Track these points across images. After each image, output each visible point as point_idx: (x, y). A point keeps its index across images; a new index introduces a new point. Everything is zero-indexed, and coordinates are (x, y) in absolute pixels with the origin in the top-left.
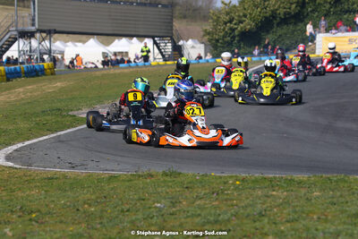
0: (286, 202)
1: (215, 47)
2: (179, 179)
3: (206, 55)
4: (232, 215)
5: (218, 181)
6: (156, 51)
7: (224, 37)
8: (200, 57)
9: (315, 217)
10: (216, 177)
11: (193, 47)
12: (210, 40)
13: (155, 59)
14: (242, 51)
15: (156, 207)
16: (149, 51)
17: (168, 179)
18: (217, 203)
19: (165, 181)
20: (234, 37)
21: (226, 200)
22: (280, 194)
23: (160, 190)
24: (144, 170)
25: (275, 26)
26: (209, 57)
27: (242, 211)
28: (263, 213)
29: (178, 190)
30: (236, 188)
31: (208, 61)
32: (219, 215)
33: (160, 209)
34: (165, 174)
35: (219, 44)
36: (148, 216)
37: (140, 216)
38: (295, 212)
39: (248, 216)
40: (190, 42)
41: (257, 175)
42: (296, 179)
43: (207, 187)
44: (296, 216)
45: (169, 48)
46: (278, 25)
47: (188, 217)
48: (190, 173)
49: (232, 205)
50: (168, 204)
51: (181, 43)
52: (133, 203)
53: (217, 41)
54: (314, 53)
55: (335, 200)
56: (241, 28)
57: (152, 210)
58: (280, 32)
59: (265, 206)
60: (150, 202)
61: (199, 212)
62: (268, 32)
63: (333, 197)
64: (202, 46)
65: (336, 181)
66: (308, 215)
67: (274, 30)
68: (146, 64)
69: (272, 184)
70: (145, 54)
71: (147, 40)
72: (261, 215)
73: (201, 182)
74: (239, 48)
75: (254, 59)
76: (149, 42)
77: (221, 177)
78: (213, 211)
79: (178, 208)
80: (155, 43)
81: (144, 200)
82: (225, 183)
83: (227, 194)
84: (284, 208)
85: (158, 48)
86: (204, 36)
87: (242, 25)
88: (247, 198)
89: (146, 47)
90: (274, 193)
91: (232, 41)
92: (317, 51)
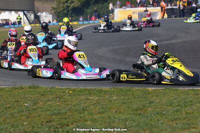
0: (98, 103)
1: (58, 16)
2: (37, 90)
3: (53, 21)
4: (67, 110)
5: (60, 91)
6: (25, 18)
7: (63, 10)
8: (50, 22)
9: (114, 111)
10: (59, 89)
11: (46, 16)
12: (55, 13)
13: (24, 23)
14: (73, 18)
15: (25, 106)
16: (21, 19)
17: (32, 90)
18: (59, 103)
19: (30, 91)
20: (68, 11)
21: (64, 101)
22: (94, 98)
23: (27, 96)
24: (18, 85)
25: (92, 4)
26: (55, 22)
27: (73, 108)
28: (85, 108)
29: (37, 96)
30: (70, 95)
31: (54, 24)
32: (60, 110)
33: (27, 107)
34: (30, 87)
35: (61, 15)
36: (21, 111)
37: (16, 111)
38: (103, 108)
39: (77, 110)
40: (44, 14)
41: (81, 88)
42: (104, 90)
43: (54, 94)
44: (103, 110)
45: (32, 17)
47: (43, 111)
48: (44, 87)
49: (68, 105)
50: (32, 104)
51: (39, 14)
52: (12, 103)
53: (59, 13)
54: (113, 19)
55: (125, 101)
56: (73, 6)
57: (22, 107)
59: (86, 105)
60: (22, 103)
61: (49, 108)
62: (88, 8)
63: (124, 100)
64: (51, 15)
65: (126, 91)
66: (110, 110)
67: (91, 7)
68: (20, 26)
69: (90, 92)
70: (19, 20)
71: (20, 13)
72: (84, 110)
73: (50, 92)
74: (72, 17)
75: (80, 23)
76: (21, 14)
77: (61, 89)
78: (57, 108)
79: (37, 106)
80: (24, 14)
81: (18, 102)
82: (64, 92)
83: (65, 98)
84: (97, 106)
85: (26, 17)
86: (52, 10)
87: (73, 4)
88: (76, 100)
89: (19, 16)
90: (91, 97)
91: (68, 13)
92: (115, 18)
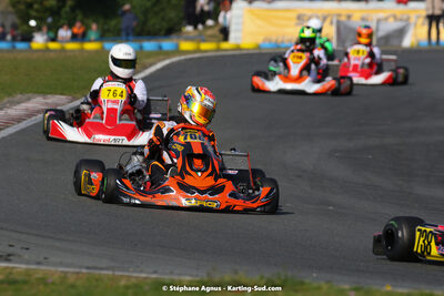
92: (232, 35)
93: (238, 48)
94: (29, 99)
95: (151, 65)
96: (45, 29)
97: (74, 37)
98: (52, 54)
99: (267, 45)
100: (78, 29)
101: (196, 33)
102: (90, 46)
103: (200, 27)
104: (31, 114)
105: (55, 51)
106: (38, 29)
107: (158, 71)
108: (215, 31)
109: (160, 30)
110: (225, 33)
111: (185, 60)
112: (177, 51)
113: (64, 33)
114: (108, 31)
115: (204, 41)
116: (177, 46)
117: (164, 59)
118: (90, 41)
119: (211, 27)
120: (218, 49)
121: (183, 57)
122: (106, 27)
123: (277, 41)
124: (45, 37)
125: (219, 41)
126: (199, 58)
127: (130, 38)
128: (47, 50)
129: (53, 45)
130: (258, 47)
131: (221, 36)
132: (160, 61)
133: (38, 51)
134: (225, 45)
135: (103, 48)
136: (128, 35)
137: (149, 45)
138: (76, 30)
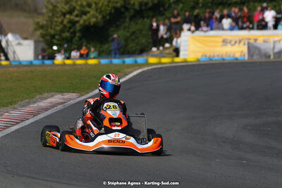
7: (62, 31)
12: (43, 36)
20: (74, 33)
25: (127, 20)
46: (132, 18)
53: (53, 37)
56: (85, 21)
58: (134, 28)
62: (118, 27)
67: (127, 24)
86: (36, 30)
87: (85, 17)
91: (72, 38)
92: (182, 53)
93: (185, 61)
94: (53, 96)
95: (130, 73)
96: (63, 51)
97: (82, 56)
98: (67, 67)
99: (204, 59)
100: (83, 51)
101: (158, 52)
102: (91, 62)
103: (161, 48)
104: (53, 106)
105: (69, 65)
106: (58, 51)
107: (134, 76)
108: (171, 51)
109: (135, 51)
110: (177, 51)
111: (151, 69)
112: (147, 64)
113: (74, 54)
114: (103, 51)
115: (164, 57)
116: (147, 61)
117: (138, 69)
118: (91, 59)
119: (168, 48)
120: (173, 62)
121: (150, 68)
122: (101, 49)
123: (210, 56)
124: (63, 56)
125: (173, 57)
126: (161, 68)
127: (117, 56)
128: (64, 64)
129: (68, 62)
130: (198, 60)
131: (175, 54)
132: (136, 70)
133: (58, 65)
134: (177, 60)
135: (99, 62)
136: (115, 54)
137: (129, 60)
138: (82, 52)
